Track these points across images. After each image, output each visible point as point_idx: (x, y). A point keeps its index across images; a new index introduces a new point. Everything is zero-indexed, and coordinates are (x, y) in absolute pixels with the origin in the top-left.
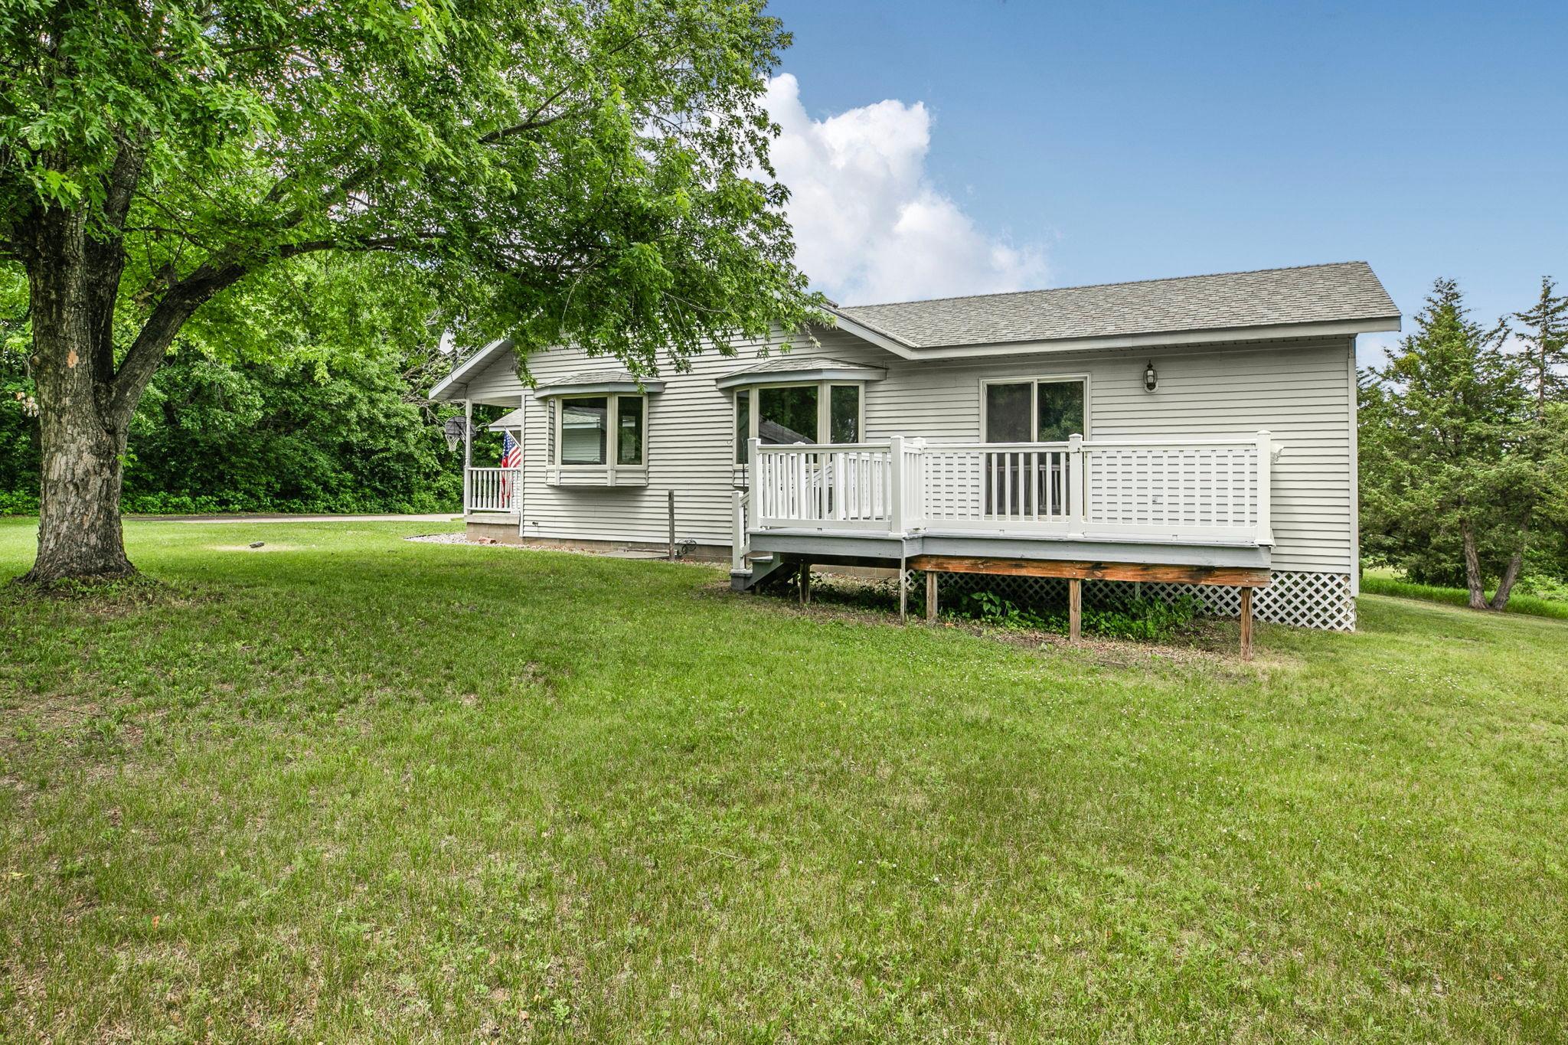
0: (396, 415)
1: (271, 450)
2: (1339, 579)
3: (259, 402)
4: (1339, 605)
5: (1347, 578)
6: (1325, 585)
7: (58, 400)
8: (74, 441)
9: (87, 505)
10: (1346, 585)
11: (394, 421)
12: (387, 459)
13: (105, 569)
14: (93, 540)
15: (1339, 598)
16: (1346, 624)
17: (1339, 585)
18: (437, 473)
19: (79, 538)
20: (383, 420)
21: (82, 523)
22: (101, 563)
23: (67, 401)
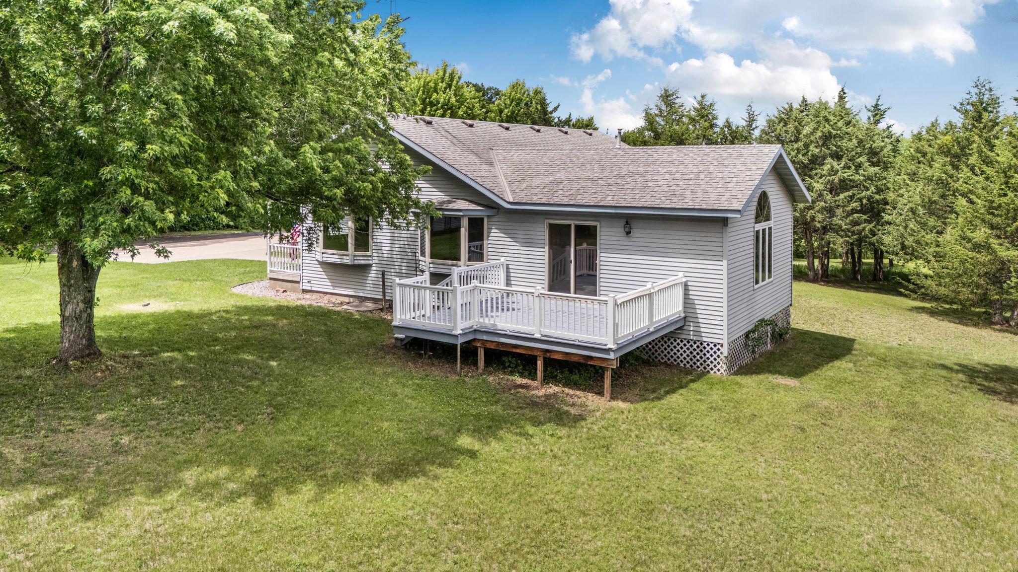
2: (718, 346)
4: (718, 360)
5: (722, 346)
6: (712, 349)
7: (69, 281)
8: (75, 298)
9: (81, 326)
10: (722, 350)
13: (89, 355)
14: (84, 341)
15: (718, 356)
16: (722, 371)
17: (719, 349)
19: (78, 341)
21: (79, 335)
22: (87, 352)
23: (72, 282)
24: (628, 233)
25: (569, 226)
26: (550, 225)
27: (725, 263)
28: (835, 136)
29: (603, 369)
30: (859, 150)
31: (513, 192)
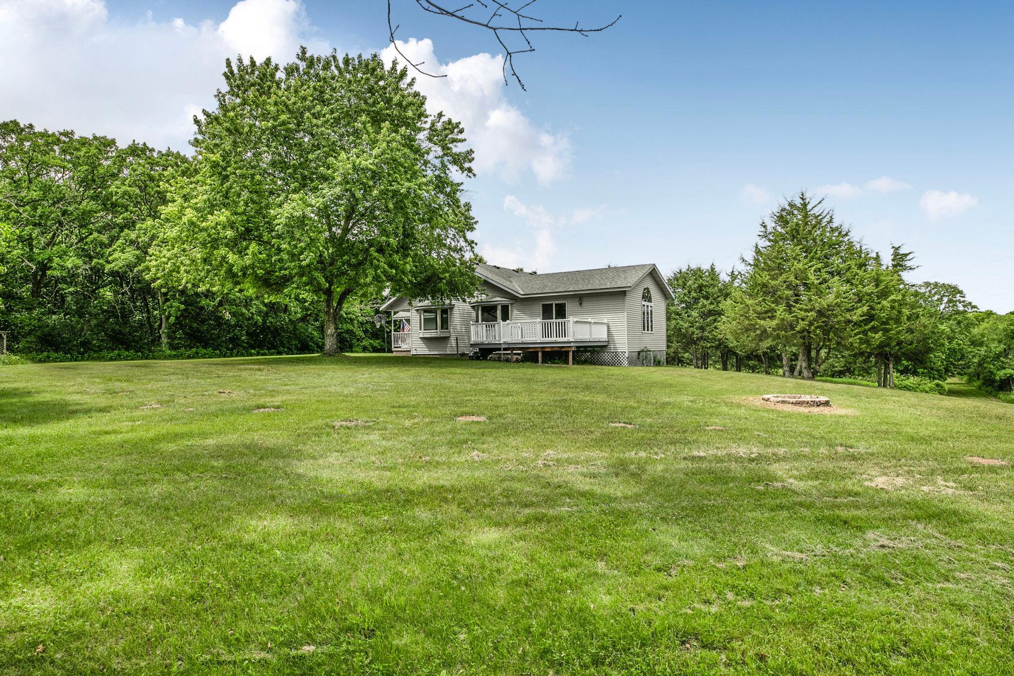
0: (349, 314)
1: (297, 329)
2: (624, 353)
3: (299, 310)
5: (626, 353)
6: (621, 353)
10: (626, 355)
11: (349, 316)
12: (342, 333)
15: (624, 358)
16: (625, 363)
17: (624, 355)
18: (363, 339)
20: (345, 316)
24: (581, 304)
25: (552, 304)
26: (544, 305)
27: (625, 313)
28: (706, 286)
29: (567, 353)
30: (719, 294)
31: (523, 291)
